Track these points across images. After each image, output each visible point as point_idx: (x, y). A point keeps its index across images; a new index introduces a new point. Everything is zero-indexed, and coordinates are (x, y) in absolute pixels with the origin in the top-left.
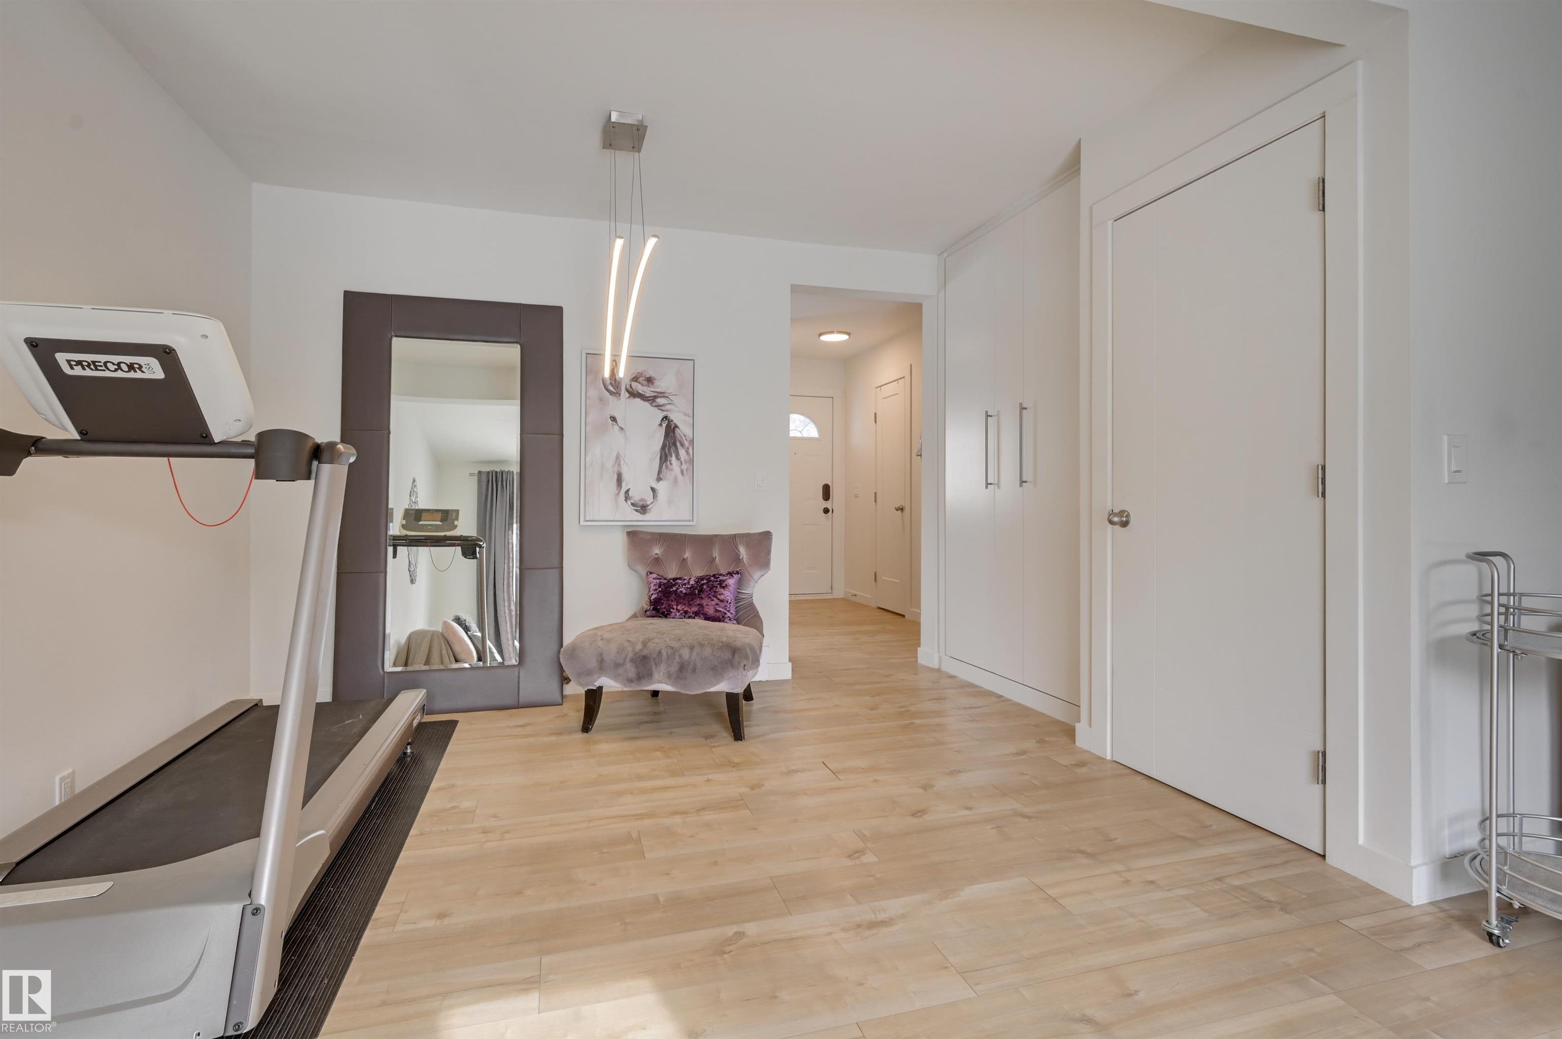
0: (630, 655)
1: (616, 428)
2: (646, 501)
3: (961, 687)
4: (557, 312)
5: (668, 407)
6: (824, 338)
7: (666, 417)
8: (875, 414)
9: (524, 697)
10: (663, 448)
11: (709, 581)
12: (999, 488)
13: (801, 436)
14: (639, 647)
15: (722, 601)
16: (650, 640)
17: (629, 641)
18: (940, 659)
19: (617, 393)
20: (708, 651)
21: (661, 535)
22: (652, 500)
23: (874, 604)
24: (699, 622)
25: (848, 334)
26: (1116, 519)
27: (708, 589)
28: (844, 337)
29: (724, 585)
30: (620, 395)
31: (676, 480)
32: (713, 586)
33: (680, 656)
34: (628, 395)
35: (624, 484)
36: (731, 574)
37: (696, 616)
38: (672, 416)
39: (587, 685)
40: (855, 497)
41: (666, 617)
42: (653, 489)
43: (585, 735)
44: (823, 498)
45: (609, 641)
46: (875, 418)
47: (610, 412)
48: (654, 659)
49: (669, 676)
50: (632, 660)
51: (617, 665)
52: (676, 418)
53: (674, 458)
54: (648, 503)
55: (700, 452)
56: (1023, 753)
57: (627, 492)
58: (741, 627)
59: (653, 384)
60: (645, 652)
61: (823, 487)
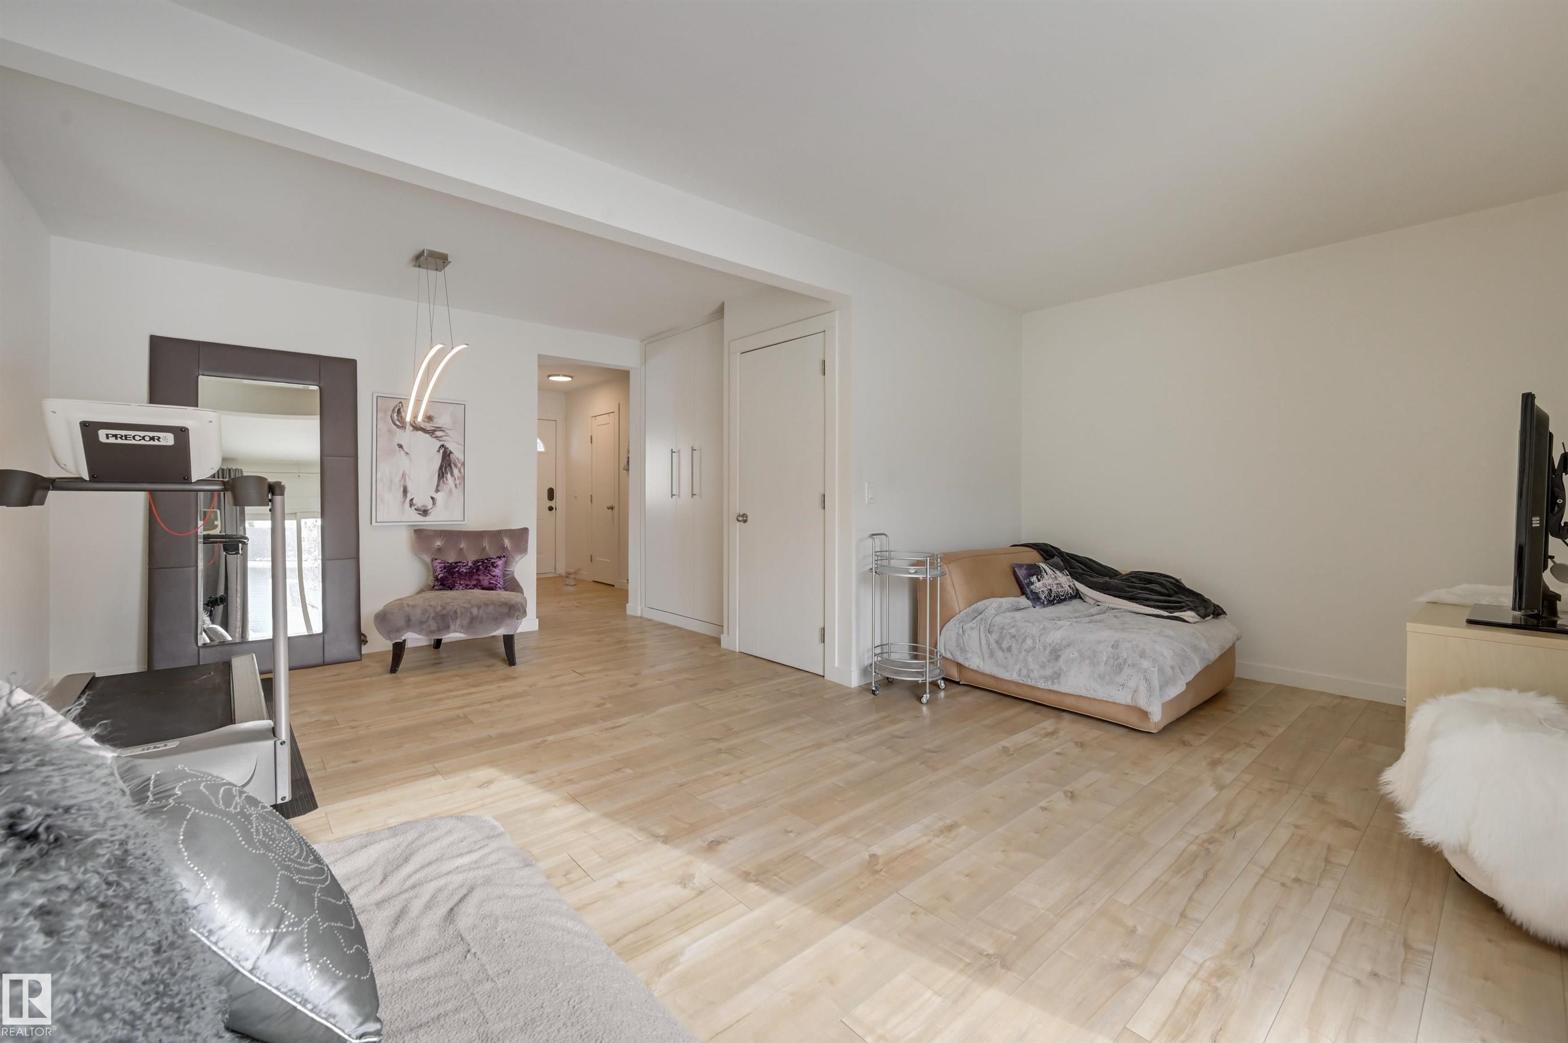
0: (433, 615)
1: (402, 453)
2: (427, 507)
3: (655, 625)
4: (351, 364)
5: (445, 438)
6: (552, 378)
7: (443, 446)
8: (591, 436)
9: (328, 658)
10: (441, 468)
11: (483, 563)
12: (679, 497)
14: (439, 609)
15: (494, 576)
16: (447, 604)
17: (431, 606)
18: (642, 609)
19: (403, 427)
20: (491, 609)
21: (442, 532)
22: (432, 506)
23: (590, 579)
24: (477, 592)
25: (571, 377)
26: (740, 519)
27: (483, 569)
28: (569, 379)
29: (495, 565)
30: (405, 428)
31: (451, 492)
32: (487, 567)
33: (471, 613)
34: (412, 428)
35: (409, 495)
36: (499, 558)
37: (475, 587)
38: (447, 445)
39: (396, 639)
40: (575, 498)
41: (451, 589)
42: (432, 498)
43: (393, 675)
44: (548, 499)
45: (414, 607)
46: (591, 439)
47: (398, 440)
48: (451, 616)
49: (462, 626)
50: (434, 618)
51: (422, 623)
52: (451, 446)
53: (449, 475)
54: (429, 508)
55: (469, 470)
56: (691, 654)
57: (412, 500)
58: (507, 592)
59: (432, 421)
60: (444, 612)
61: (548, 490)
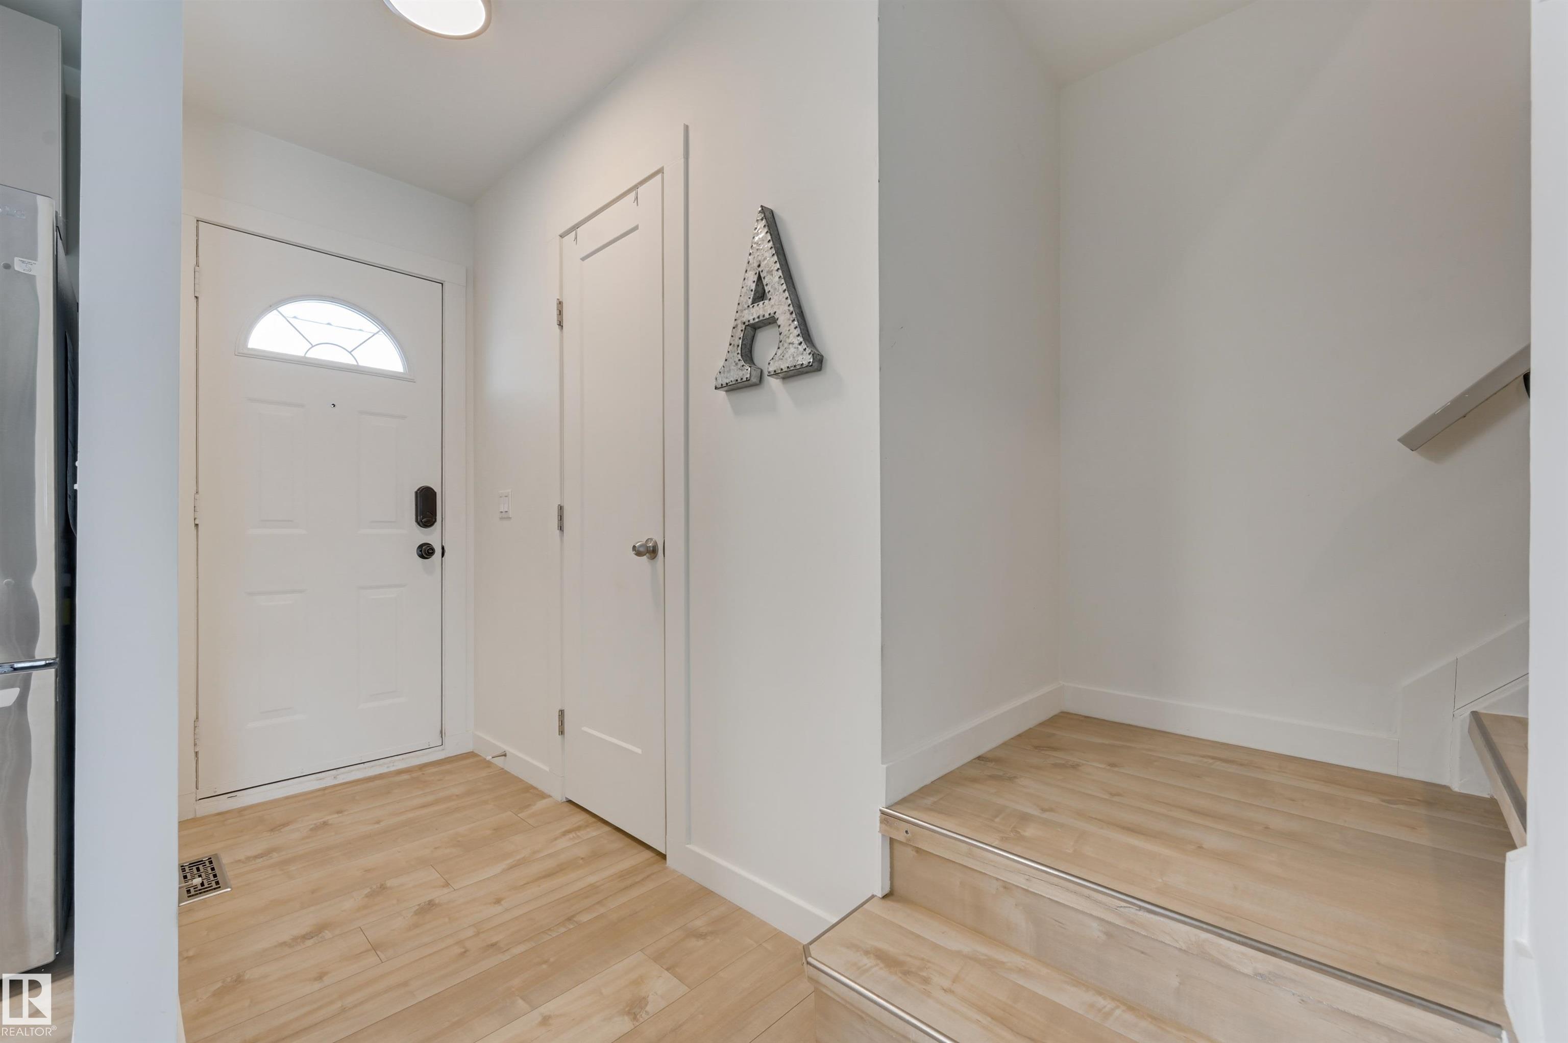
8: (560, 303)
13: (356, 364)
40: (501, 518)
44: (417, 521)
46: (560, 313)
61: (416, 493)
